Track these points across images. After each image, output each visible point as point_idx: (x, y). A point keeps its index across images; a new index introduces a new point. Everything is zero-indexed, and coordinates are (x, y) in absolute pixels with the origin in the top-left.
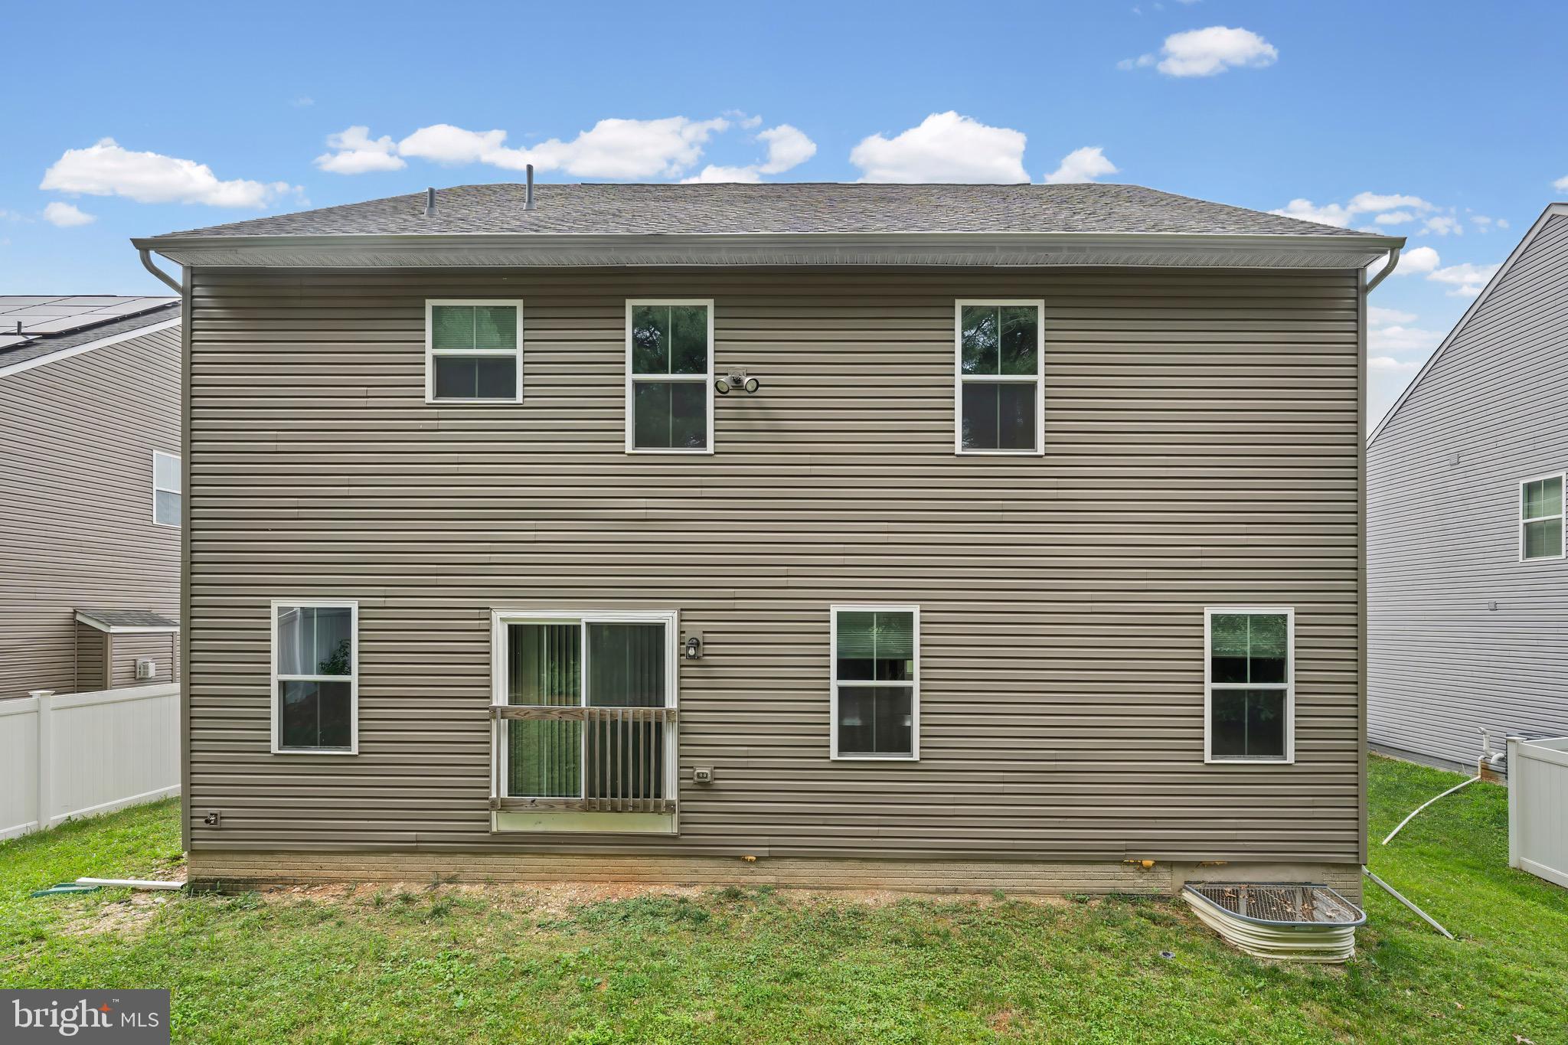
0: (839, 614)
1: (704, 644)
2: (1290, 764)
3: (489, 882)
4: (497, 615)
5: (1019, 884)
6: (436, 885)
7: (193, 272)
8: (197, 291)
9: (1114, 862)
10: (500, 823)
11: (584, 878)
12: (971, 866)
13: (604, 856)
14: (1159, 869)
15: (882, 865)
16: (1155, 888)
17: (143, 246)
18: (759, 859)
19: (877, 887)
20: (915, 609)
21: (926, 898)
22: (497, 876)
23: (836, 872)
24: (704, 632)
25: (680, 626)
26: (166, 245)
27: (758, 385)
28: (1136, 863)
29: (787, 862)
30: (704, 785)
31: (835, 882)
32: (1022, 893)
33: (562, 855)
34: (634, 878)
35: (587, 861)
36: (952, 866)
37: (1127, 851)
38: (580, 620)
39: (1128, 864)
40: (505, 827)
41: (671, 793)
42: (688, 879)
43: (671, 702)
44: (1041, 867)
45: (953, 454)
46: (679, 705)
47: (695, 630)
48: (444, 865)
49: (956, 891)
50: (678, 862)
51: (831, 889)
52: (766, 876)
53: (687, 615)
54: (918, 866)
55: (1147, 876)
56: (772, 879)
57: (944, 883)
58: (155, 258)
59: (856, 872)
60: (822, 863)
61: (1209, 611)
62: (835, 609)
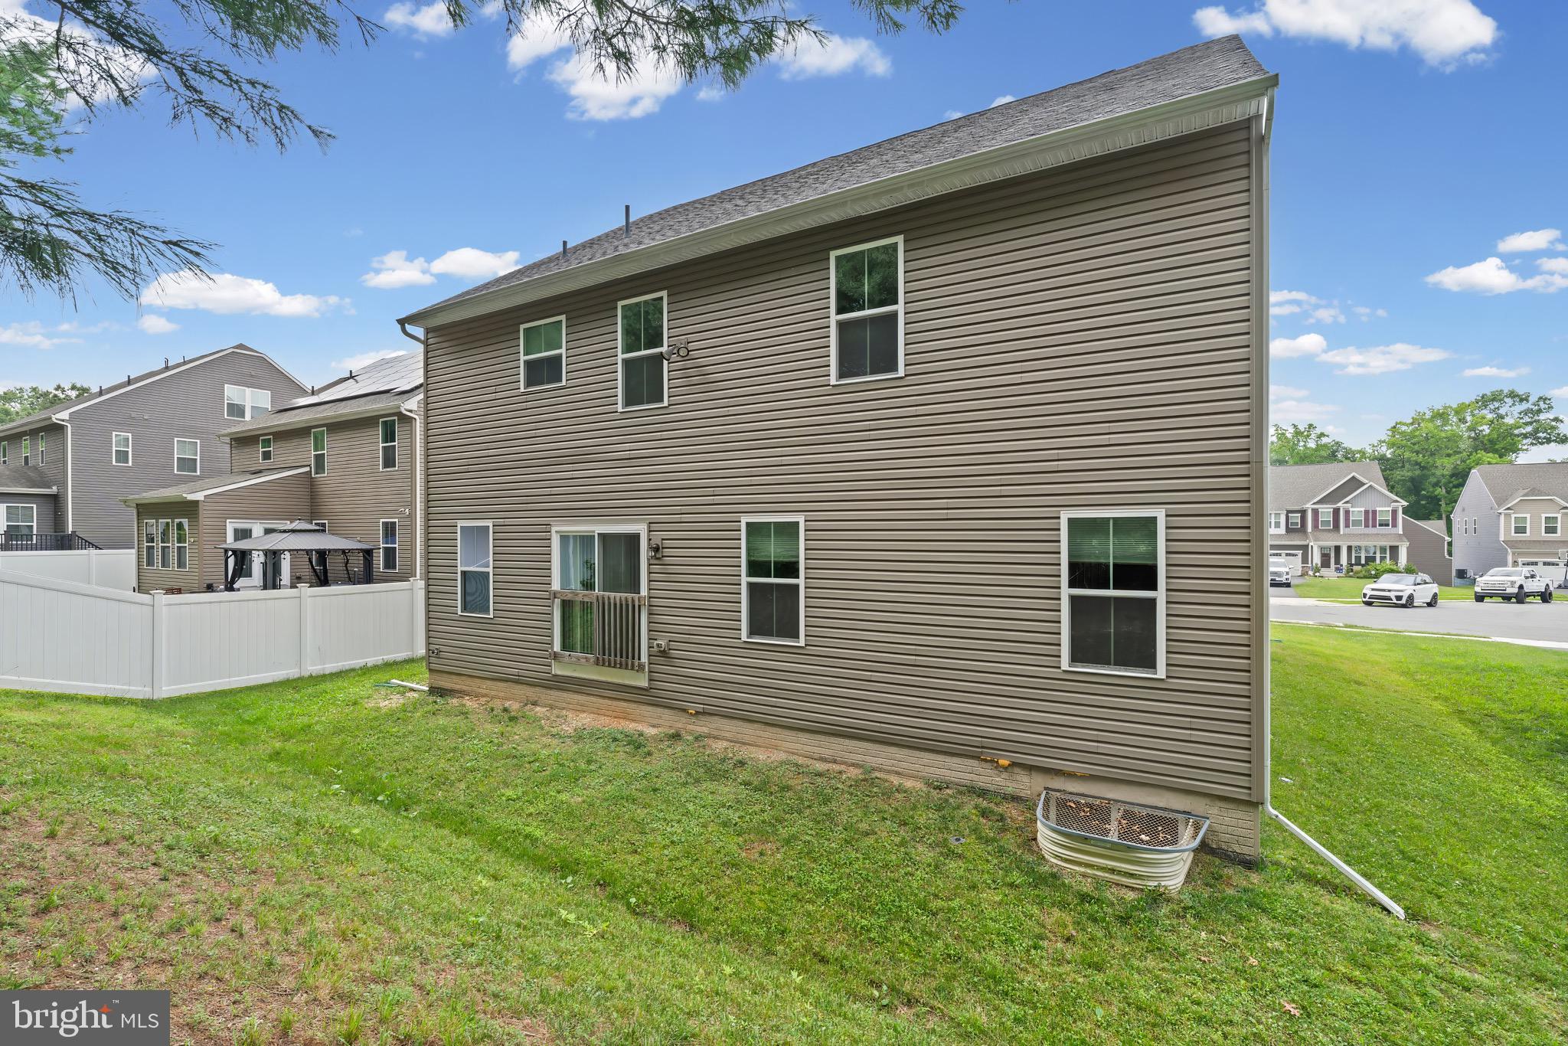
0: (748, 524)
1: (663, 548)
2: (1163, 680)
3: (552, 707)
4: (554, 529)
5: (887, 763)
6: (526, 705)
7: (428, 331)
8: (431, 341)
9: (973, 757)
10: (557, 670)
11: (598, 712)
12: (847, 742)
13: (609, 698)
14: (1017, 770)
15: (779, 730)
16: (1011, 788)
17: (402, 322)
18: (697, 713)
19: (776, 747)
20: (800, 519)
21: (801, 761)
22: (557, 704)
23: (748, 731)
24: (663, 539)
25: (649, 535)
26: (412, 319)
27: (689, 351)
28: (992, 761)
29: (716, 718)
30: (664, 653)
31: (746, 739)
32: (889, 772)
33: (588, 694)
34: (626, 717)
35: (601, 701)
36: (832, 739)
37: (983, 747)
38: (594, 532)
39: (985, 761)
40: (559, 673)
41: (644, 659)
42: (655, 722)
43: (644, 592)
44: (906, 751)
45: (829, 385)
46: (649, 593)
47: (657, 537)
48: (531, 693)
49: (835, 762)
50: (650, 708)
51: (744, 744)
52: (702, 727)
53: (654, 527)
54: (808, 735)
55: (1005, 775)
56: (706, 730)
57: (827, 753)
58: (408, 328)
59: (761, 733)
60: (740, 723)
61: (1065, 515)
62: (745, 519)
